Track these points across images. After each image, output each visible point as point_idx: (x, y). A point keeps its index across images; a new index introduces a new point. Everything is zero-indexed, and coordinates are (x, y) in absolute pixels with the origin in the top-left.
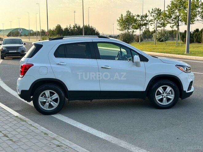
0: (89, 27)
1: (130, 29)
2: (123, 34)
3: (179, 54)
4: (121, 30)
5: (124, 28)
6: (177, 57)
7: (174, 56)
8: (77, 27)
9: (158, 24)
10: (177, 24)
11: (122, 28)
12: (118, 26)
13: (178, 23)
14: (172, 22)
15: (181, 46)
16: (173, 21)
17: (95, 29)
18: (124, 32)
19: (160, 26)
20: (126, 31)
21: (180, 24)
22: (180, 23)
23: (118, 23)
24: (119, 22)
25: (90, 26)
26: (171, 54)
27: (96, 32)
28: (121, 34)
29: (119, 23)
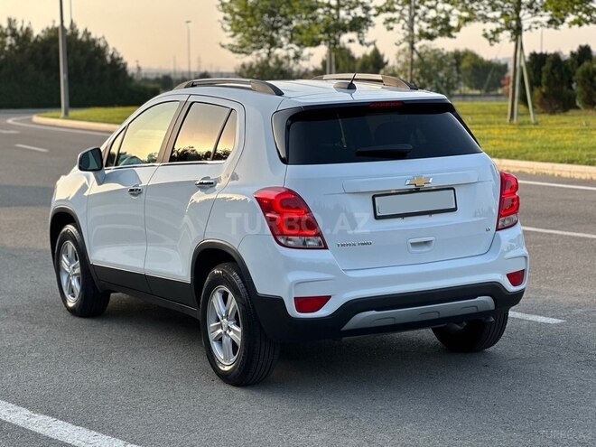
0: (75, 34)
1: (281, 47)
2: (251, 69)
3: (571, 162)
4: (240, 50)
5: (251, 41)
6: (565, 174)
7: (550, 172)
8: (14, 34)
9: (422, 23)
10: (514, 23)
11: (245, 41)
12: (225, 30)
13: (519, 20)
14: (491, 15)
15: (536, 124)
16: (494, 10)
17: (102, 44)
18: (252, 59)
19: (430, 31)
20: (263, 53)
21: (525, 25)
22: (526, 17)
23: (222, 15)
24: (231, 11)
25: (81, 29)
26: (531, 159)
27: (108, 59)
28: (243, 66)
29: (228, 15)
